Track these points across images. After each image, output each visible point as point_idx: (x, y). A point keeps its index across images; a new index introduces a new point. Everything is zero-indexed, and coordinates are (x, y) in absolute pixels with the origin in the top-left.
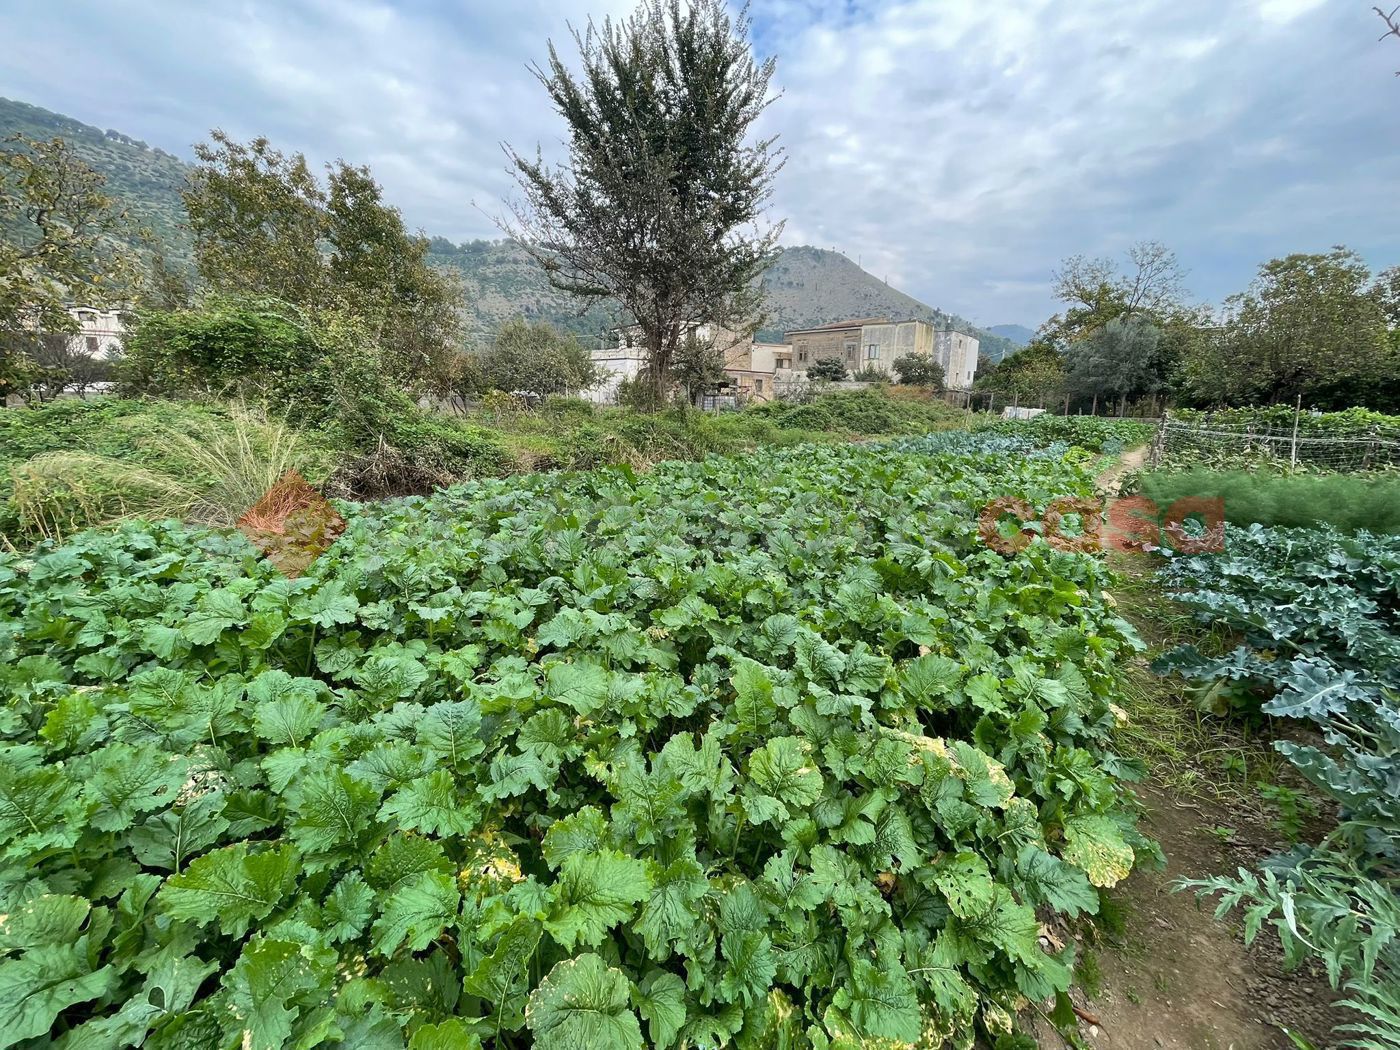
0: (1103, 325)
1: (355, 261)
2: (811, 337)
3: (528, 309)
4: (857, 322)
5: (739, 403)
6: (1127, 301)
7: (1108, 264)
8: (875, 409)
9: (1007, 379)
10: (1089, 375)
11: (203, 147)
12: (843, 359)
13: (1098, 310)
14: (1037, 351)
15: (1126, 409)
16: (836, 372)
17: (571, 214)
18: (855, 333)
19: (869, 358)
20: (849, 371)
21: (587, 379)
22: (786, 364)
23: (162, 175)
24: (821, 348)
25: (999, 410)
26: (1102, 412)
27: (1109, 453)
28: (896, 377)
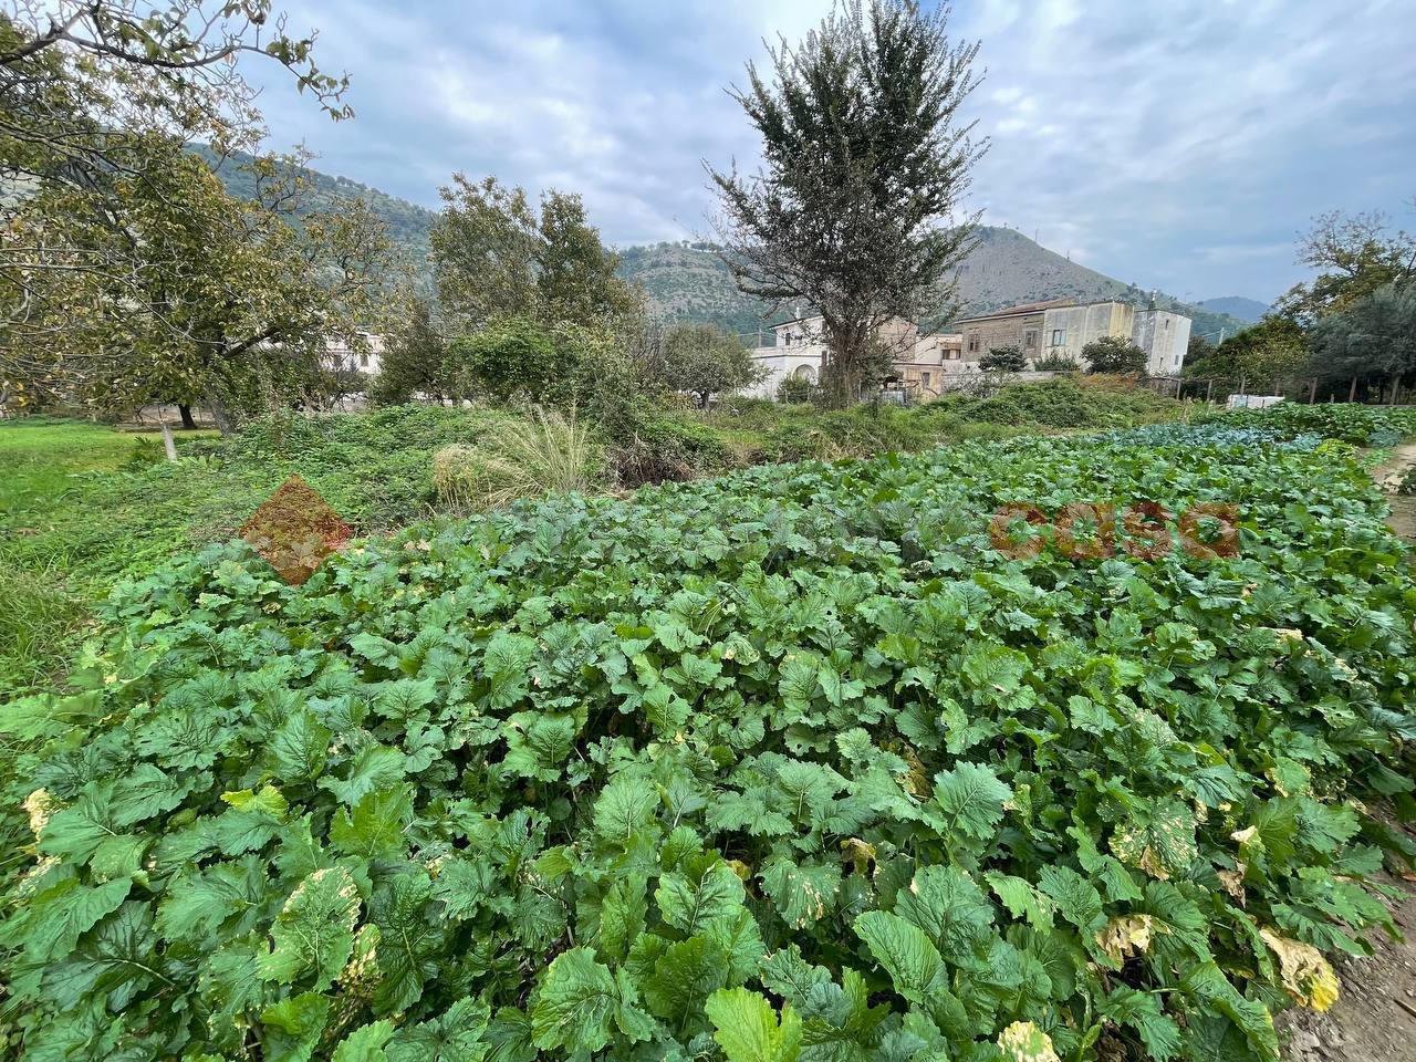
0: (1369, 293)
1: (558, 278)
2: (984, 325)
3: (679, 311)
4: (1038, 305)
5: (907, 397)
6: (1405, 262)
7: (1377, 218)
8: (1068, 400)
9: (1231, 362)
10: (1346, 354)
11: (445, 189)
12: (1021, 347)
13: (1362, 275)
14: (1272, 328)
15: (1398, 394)
16: (1014, 361)
17: (763, 221)
18: (1035, 318)
19: (1053, 345)
20: (1028, 360)
21: (747, 378)
22: (953, 354)
23: (377, 211)
24: (996, 337)
25: (1221, 399)
26: (1363, 397)
27: (1380, 446)
28: (1085, 364)
